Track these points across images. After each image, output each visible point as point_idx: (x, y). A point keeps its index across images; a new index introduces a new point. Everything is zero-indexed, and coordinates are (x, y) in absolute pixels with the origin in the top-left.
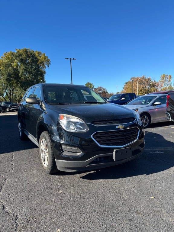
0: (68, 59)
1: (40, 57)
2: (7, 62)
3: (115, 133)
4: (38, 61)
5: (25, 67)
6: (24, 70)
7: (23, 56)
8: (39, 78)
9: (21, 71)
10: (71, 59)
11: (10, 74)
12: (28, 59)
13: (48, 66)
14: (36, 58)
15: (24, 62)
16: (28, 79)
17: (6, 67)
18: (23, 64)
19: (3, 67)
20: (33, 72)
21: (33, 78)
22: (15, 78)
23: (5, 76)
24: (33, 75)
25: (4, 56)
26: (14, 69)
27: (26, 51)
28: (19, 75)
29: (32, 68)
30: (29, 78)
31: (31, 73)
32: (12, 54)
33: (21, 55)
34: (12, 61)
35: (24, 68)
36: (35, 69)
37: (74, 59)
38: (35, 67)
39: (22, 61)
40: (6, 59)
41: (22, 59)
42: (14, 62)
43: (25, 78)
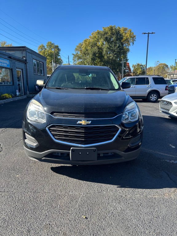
0: (145, 33)
1: (126, 33)
2: (93, 42)
3: (76, 129)
4: (122, 38)
5: (109, 46)
6: (108, 48)
7: (108, 34)
8: (122, 56)
9: (105, 50)
10: (149, 33)
11: (95, 53)
12: (113, 37)
13: (133, 43)
14: (121, 35)
15: (109, 40)
16: (111, 58)
17: (92, 46)
18: (107, 43)
19: (90, 46)
20: (116, 50)
21: (115, 57)
22: (99, 57)
23: (91, 55)
24: (115, 53)
25: (92, 36)
26: (99, 48)
27: (111, 29)
28: (103, 54)
29: (115, 46)
30: (111, 56)
31: (114, 51)
32: (99, 33)
33: (106, 33)
34: (98, 41)
35: (107, 47)
36: (119, 47)
37: (152, 33)
38: (118, 45)
39: (106, 39)
40: (93, 38)
41: (106, 37)
42: (100, 41)
43: (108, 57)
